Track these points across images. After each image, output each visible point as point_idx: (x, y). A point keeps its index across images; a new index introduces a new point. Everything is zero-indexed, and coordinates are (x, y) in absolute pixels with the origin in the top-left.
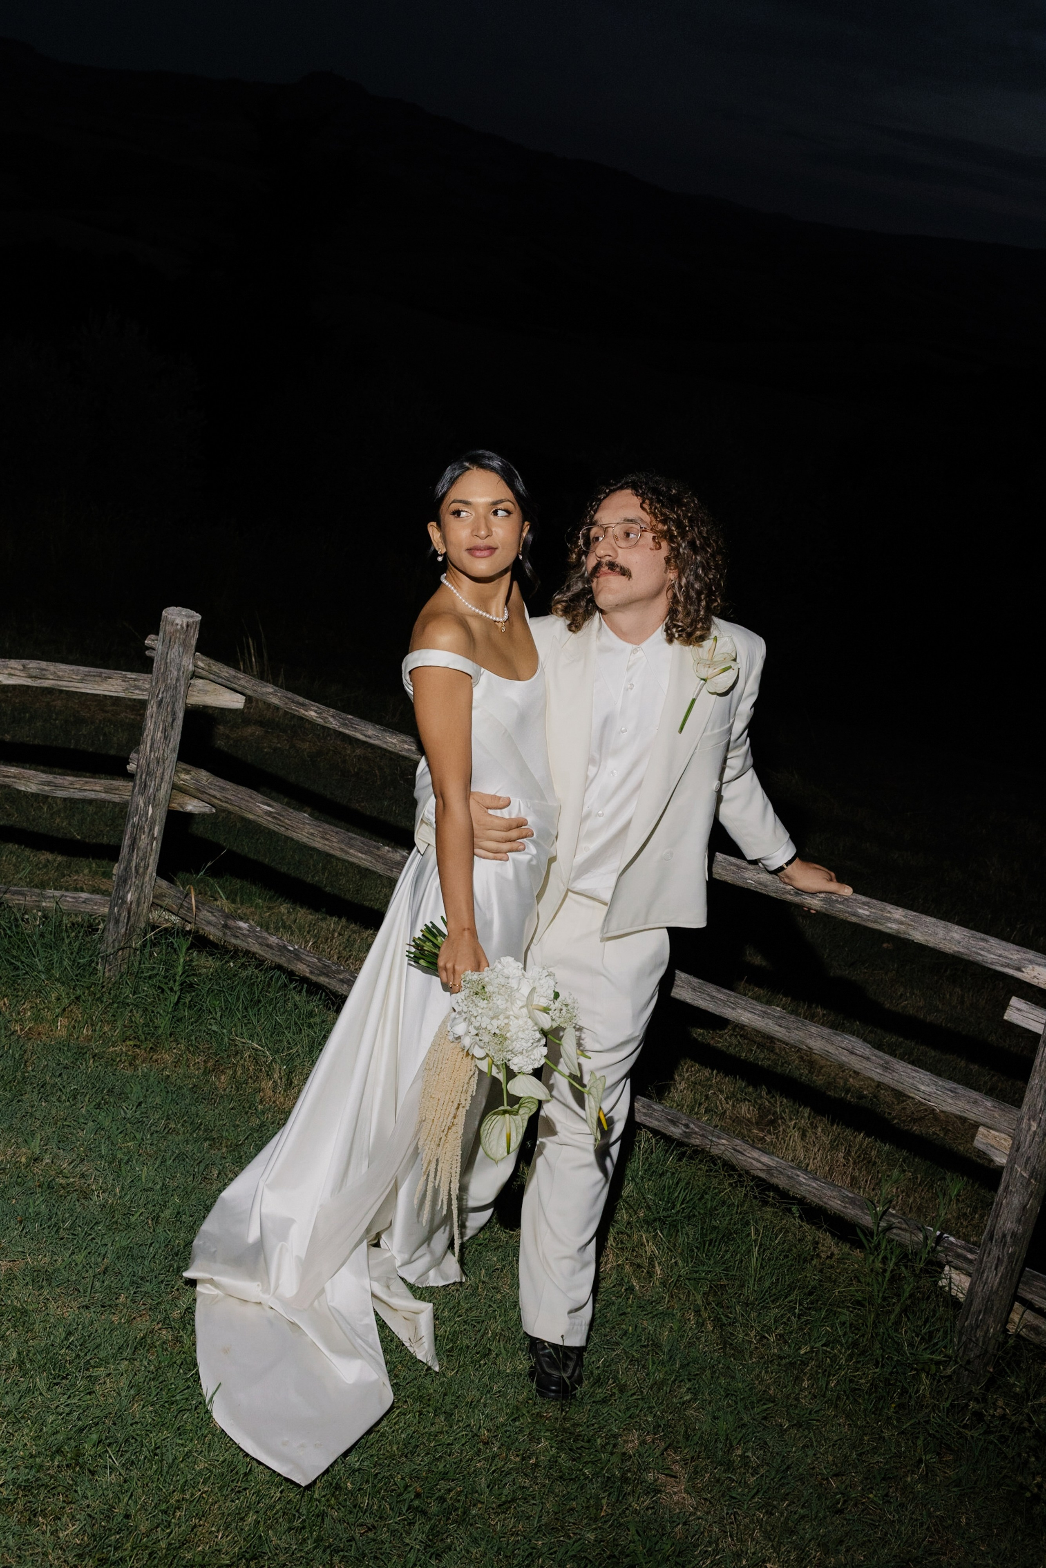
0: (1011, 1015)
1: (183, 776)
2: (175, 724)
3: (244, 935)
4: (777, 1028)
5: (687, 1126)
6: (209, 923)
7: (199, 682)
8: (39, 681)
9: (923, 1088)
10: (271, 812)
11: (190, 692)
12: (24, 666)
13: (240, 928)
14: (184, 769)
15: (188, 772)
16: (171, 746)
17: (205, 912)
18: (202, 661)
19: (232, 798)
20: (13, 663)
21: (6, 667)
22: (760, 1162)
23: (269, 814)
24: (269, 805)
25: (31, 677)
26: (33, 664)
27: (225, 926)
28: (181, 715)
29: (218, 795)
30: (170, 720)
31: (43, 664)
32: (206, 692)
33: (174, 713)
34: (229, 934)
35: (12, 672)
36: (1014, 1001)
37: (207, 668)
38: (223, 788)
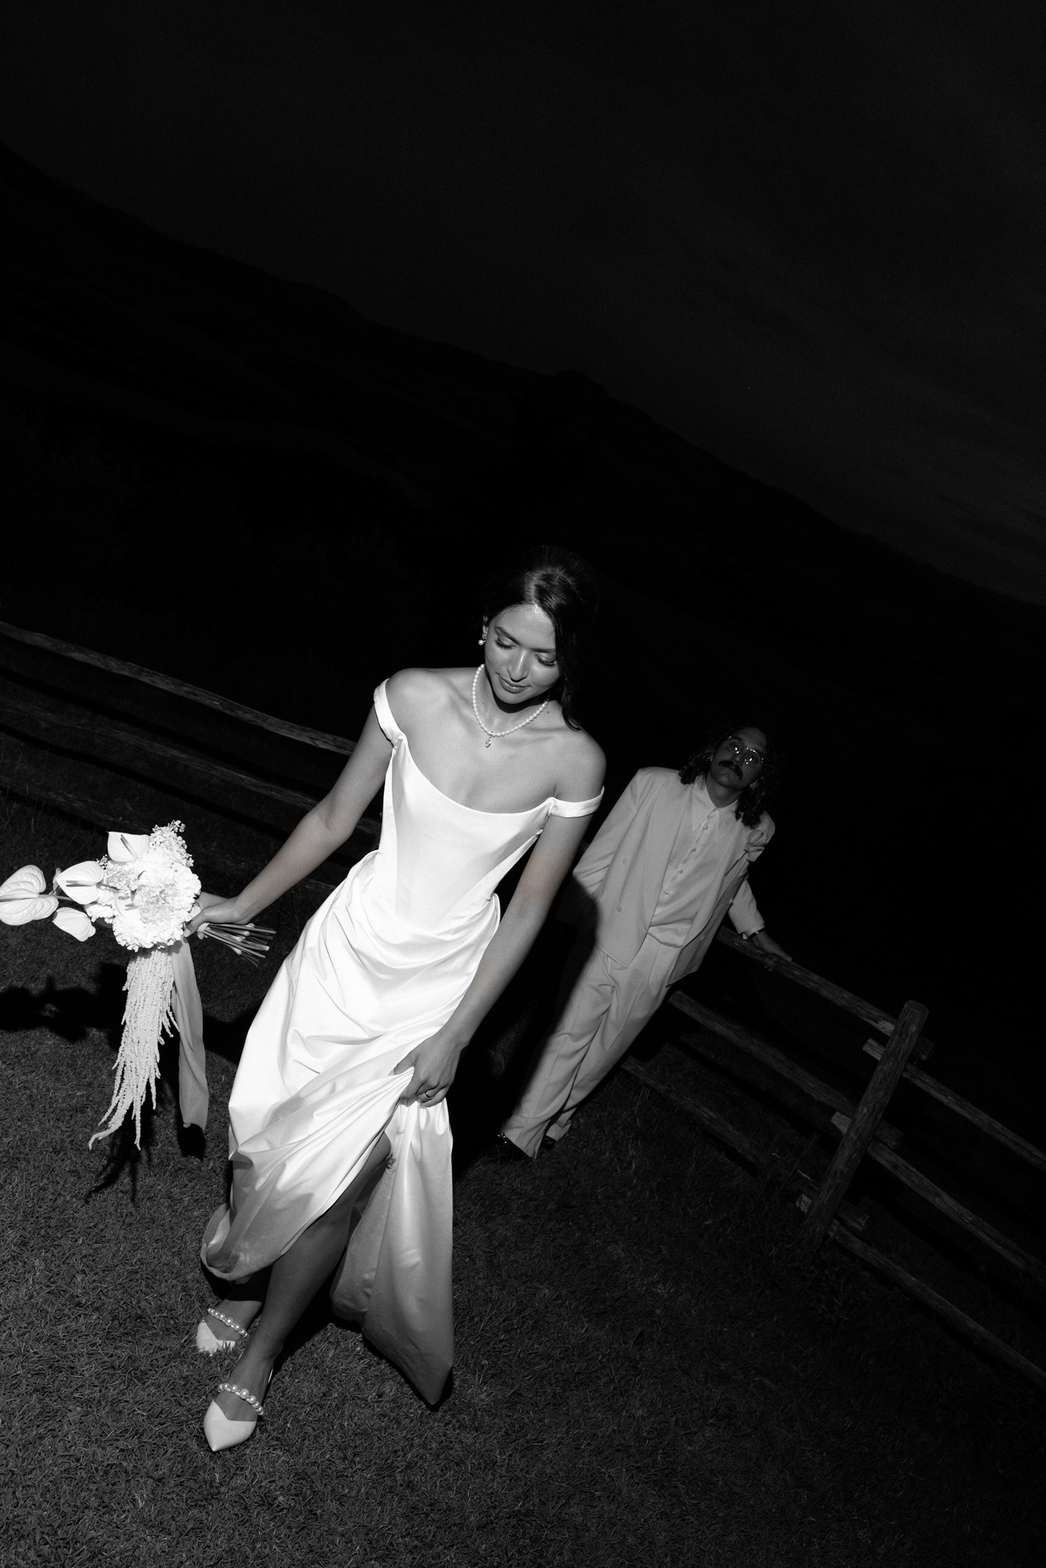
0: (866, 1048)
4: (735, 1037)
5: (669, 1086)
8: (341, 750)
9: (810, 1084)
12: (334, 739)
20: (328, 736)
21: (323, 737)
22: (707, 1114)
25: (337, 746)
26: (339, 739)
31: (346, 741)
35: (327, 741)
36: (870, 1041)
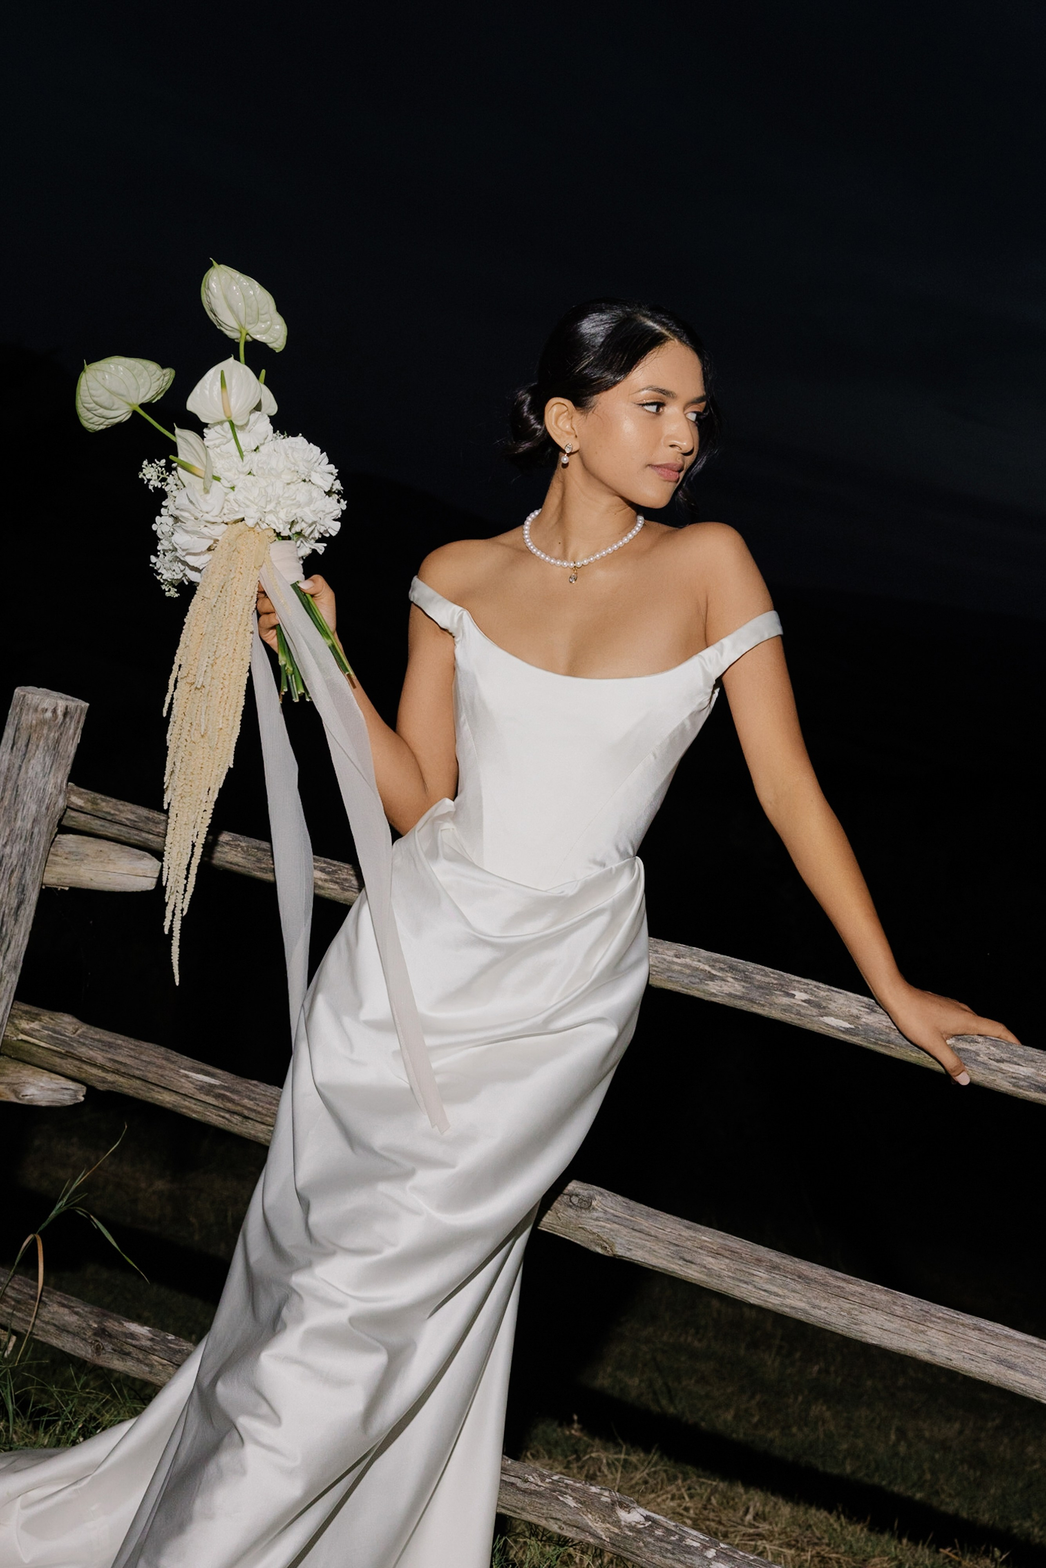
1: (24, 1025)
2: (22, 912)
3: (140, 1348)
6: (63, 1329)
7: (68, 839)
10: (211, 1085)
11: (51, 857)
13: (132, 1336)
14: (26, 1012)
15: (34, 1018)
16: (9, 957)
17: (55, 1308)
18: (79, 795)
19: (128, 1061)
23: (208, 1089)
24: (207, 1074)
27: (102, 1332)
28: (33, 896)
29: (99, 1057)
30: (14, 903)
32: (81, 858)
33: (22, 890)
34: (109, 1348)
37: (89, 807)
38: (110, 1045)
